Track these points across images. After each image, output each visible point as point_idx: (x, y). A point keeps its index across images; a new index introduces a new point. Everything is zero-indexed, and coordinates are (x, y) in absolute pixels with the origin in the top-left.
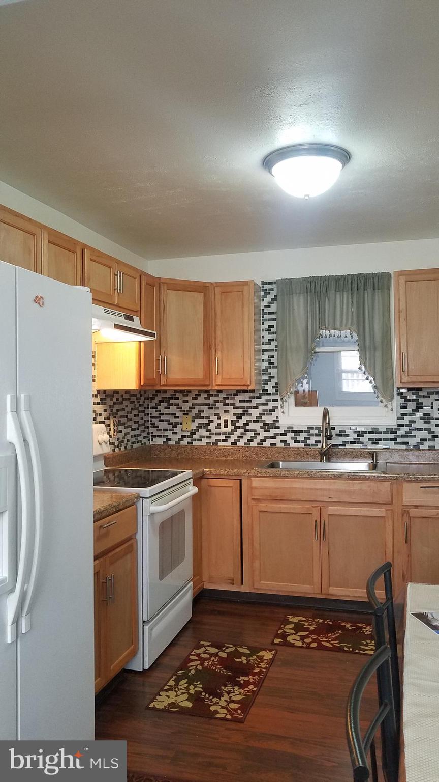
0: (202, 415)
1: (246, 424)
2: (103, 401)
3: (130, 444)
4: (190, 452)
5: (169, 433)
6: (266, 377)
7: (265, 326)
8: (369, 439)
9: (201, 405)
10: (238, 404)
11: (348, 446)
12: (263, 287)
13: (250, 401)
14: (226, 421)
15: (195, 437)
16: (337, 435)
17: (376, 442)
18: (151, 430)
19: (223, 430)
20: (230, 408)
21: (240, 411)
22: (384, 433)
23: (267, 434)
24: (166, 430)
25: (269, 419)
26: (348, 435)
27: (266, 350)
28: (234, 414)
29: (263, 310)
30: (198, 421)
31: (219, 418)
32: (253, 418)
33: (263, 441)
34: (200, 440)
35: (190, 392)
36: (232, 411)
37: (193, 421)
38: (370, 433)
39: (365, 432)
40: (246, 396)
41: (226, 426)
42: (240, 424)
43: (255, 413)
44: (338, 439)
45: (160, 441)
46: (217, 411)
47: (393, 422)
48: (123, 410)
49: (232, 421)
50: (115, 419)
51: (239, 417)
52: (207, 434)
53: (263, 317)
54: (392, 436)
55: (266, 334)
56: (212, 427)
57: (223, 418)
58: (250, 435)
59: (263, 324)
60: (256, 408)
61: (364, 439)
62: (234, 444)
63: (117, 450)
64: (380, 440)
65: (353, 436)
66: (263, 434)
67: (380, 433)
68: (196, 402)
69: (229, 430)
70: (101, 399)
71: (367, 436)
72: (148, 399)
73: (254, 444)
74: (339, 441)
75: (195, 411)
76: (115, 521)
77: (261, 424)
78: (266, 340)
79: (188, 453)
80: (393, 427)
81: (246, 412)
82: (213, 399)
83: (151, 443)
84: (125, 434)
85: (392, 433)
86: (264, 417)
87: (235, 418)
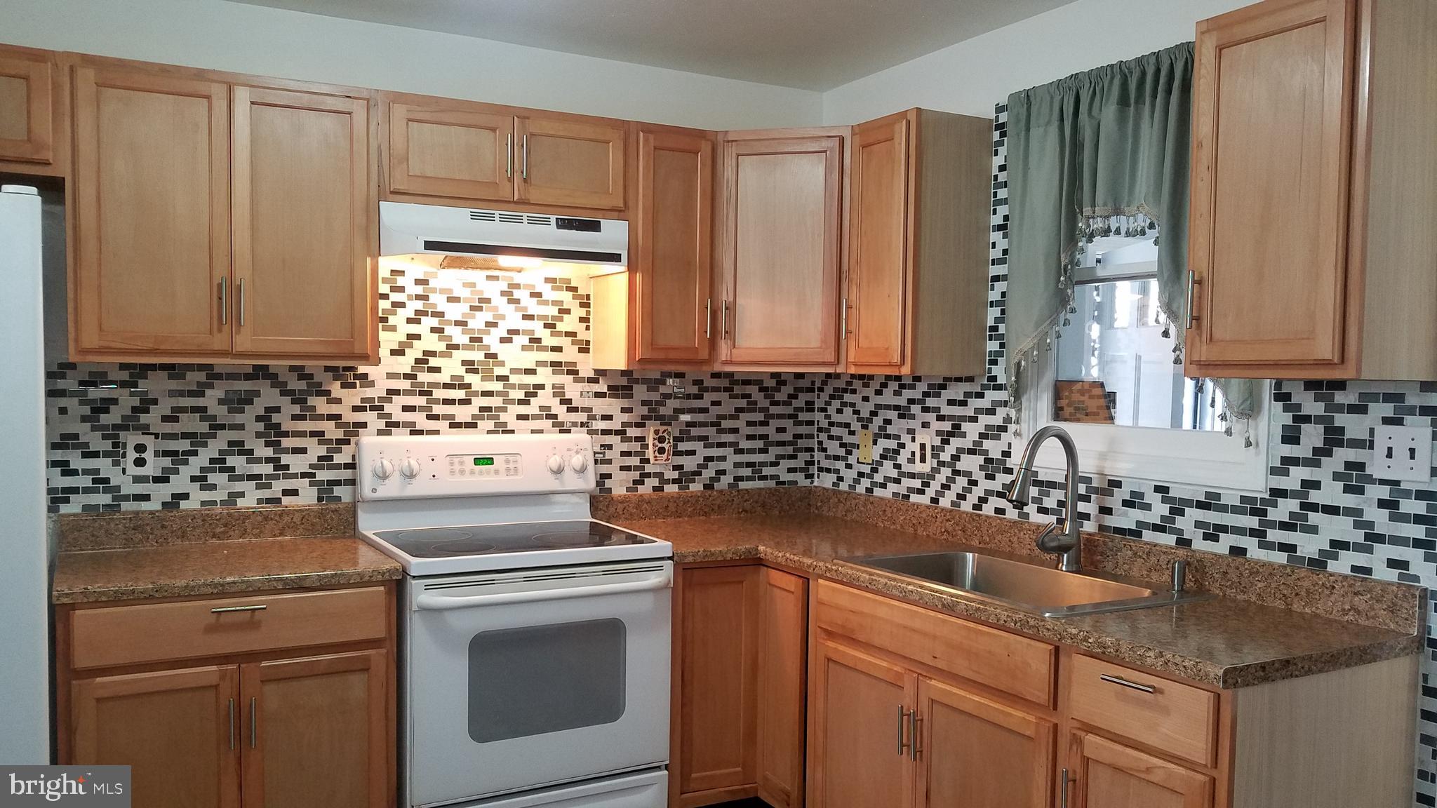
0: (890, 430)
1: (955, 458)
2: (615, 391)
3: (726, 480)
4: (862, 509)
5: (840, 465)
6: (993, 346)
7: (997, 220)
8: (1198, 524)
9: (887, 407)
10: (946, 410)
11: (1148, 535)
12: (997, 118)
13: (963, 403)
14: (923, 447)
15: (878, 478)
16: (1126, 503)
17: (1213, 533)
18: (818, 455)
19: (919, 467)
20: (931, 417)
21: (947, 426)
22: (1235, 510)
23: (990, 485)
24: (836, 458)
25: (994, 448)
26: (1148, 507)
27: (996, 278)
28: (939, 433)
29: (996, 177)
30: (884, 443)
31: (913, 440)
32: (967, 443)
33: (983, 500)
34: (883, 486)
35: (871, 377)
36: (936, 425)
37: (875, 443)
38: (1201, 505)
39: (1189, 503)
40: (956, 391)
41: (923, 460)
42: (946, 457)
43: (972, 431)
44: (1126, 514)
45: (827, 481)
46: (911, 424)
47: (1257, 483)
48: (705, 410)
49: (933, 447)
50: (662, 428)
51: (946, 438)
52: (894, 473)
53: (995, 194)
54: (1253, 522)
55: (996, 236)
56: (902, 458)
57: (919, 440)
58: (962, 482)
59: (995, 212)
60: (974, 419)
61: (1187, 522)
62: (935, 501)
63: (671, 489)
64: (1224, 529)
65: (1160, 510)
66: (984, 484)
67: (1224, 508)
68: (880, 400)
69: (925, 468)
70: (610, 388)
71: (1193, 514)
72: (812, 390)
73: (966, 506)
74: (1126, 519)
75: (878, 421)
76: (265, 606)
77: (980, 460)
78: (996, 254)
79: (861, 512)
80: (1259, 496)
81: (956, 431)
82: (908, 394)
83: (816, 484)
84: (708, 459)
85: (1254, 512)
86: (987, 444)
87: (937, 441)
